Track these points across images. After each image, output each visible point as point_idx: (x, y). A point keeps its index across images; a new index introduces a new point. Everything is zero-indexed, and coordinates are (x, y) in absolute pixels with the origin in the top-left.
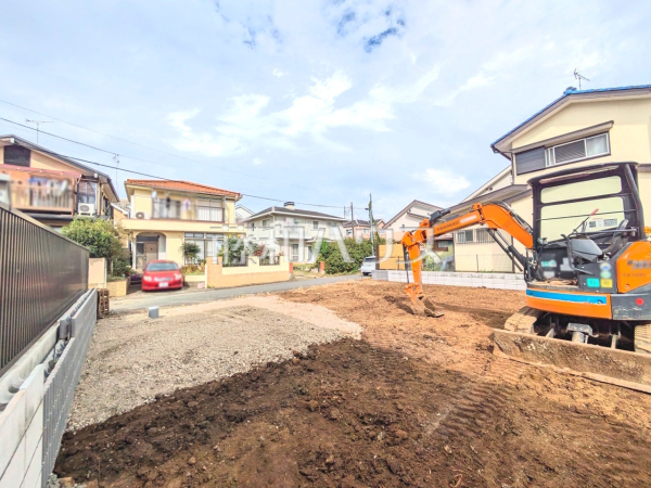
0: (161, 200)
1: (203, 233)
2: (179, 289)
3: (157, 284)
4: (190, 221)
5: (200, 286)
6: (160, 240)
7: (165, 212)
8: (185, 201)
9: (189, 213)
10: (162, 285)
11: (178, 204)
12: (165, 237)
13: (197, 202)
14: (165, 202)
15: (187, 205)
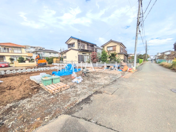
0: (3, 48)
1: (16, 56)
2: (8, 67)
3: (2, 66)
4: (12, 53)
5: (13, 66)
6: (4, 57)
7: (4, 51)
8: (10, 48)
9: (11, 51)
10: (3, 66)
11: (8, 49)
12: (5, 56)
13: (13, 49)
14: (4, 48)
15: (10, 49)
